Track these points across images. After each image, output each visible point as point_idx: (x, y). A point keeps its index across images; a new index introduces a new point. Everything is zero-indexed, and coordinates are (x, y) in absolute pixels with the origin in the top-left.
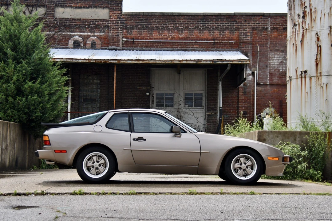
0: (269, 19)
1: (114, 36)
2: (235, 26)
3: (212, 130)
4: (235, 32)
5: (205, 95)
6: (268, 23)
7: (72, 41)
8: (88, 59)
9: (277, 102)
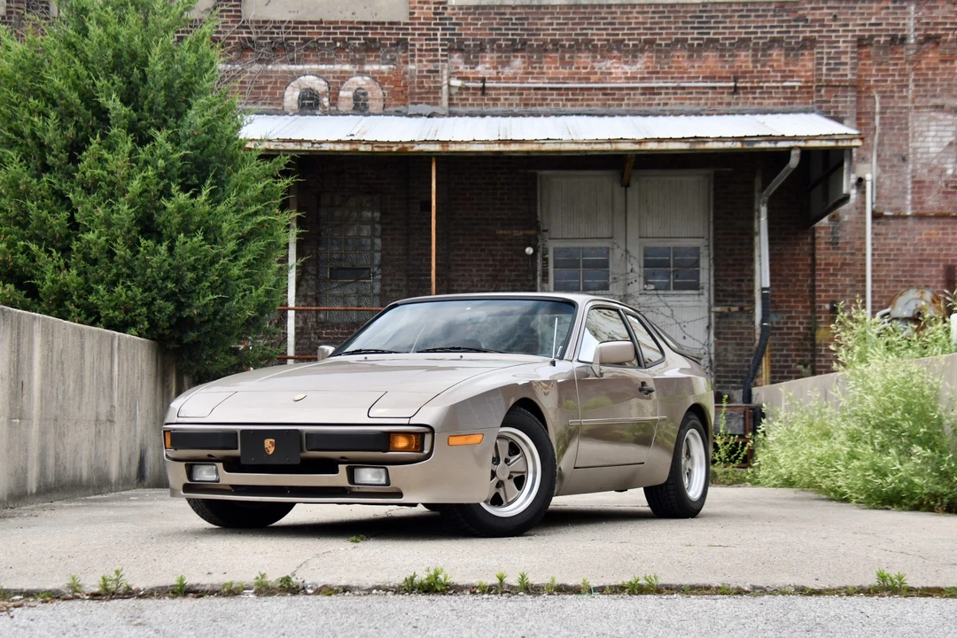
0: (912, 8)
1: (422, 71)
2: (801, 35)
3: (733, 361)
4: (803, 54)
5: (706, 252)
6: (906, 21)
7: (294, 91)
8: (351, 142)
9: (937, 271)
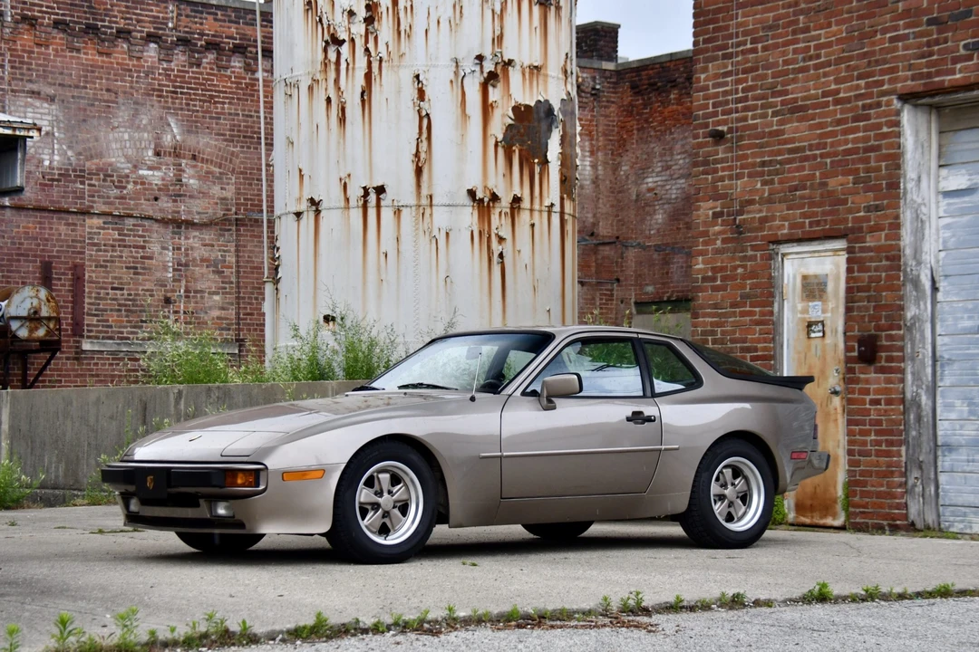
9: (33, 267)
